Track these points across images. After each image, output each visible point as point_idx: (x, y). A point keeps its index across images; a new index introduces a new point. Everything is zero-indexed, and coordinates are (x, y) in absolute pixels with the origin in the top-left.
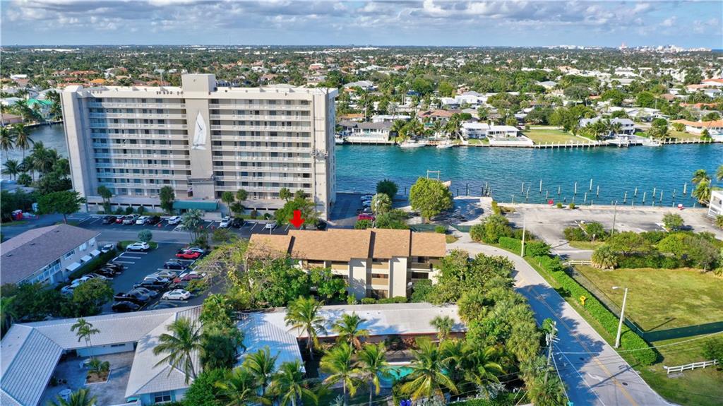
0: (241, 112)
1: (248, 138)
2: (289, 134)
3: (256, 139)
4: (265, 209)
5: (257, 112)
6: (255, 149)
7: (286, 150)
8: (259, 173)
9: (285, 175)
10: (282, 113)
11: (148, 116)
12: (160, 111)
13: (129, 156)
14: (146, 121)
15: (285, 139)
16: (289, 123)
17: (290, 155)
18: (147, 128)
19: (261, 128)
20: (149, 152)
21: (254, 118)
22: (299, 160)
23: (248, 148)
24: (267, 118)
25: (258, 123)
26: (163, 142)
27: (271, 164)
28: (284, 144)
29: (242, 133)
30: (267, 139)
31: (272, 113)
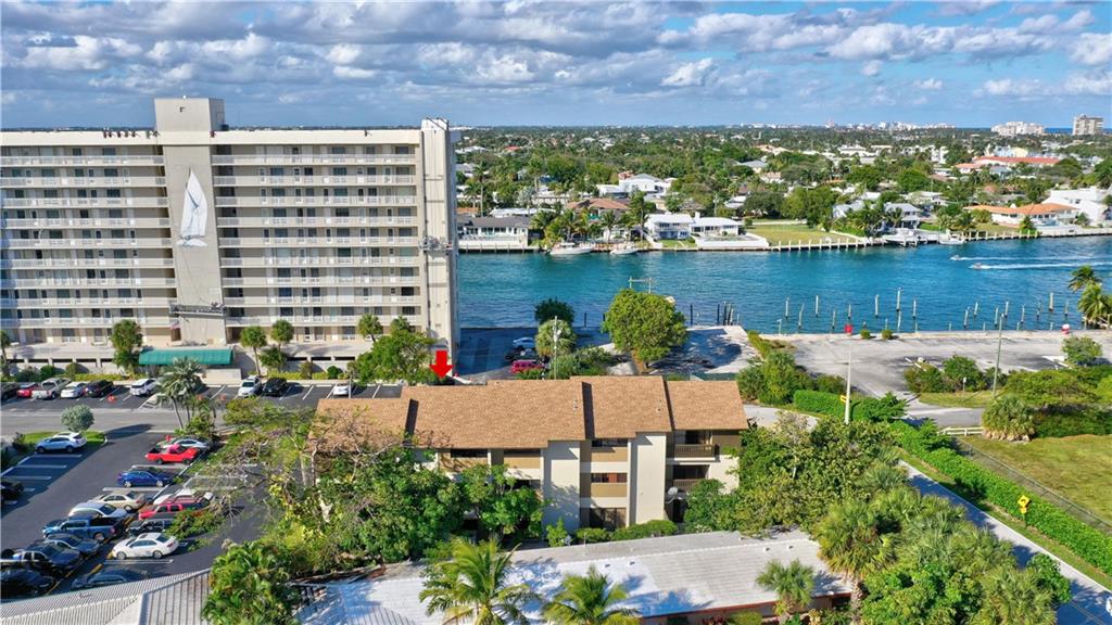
0: (276, 171)
1: (290, 222)
2: (374, 212)
3: (308, 222)
4: (329, 359)
5: (309, 171)
6: (305, 242)
7: (367, 242)
8: (314, 289)
9: (366, 291)
10: (359, 170)
11: (85, 182)
12: (111, 172)
13: (47, 263)
14: (82, 193)
15: (365, 222)
16: (373, 191)
17: (375, 252)
18: (83, 206)
19: (317, 201)
20: (89, 254)
21: (302, 181)
22: (393, 261)
23: (292, 242)
24: (328, 181)
25: (310, 191)
26: (118, 233)
27: (338, 272)
28: (363, 232)
29: (280, 212)
30: (330, 221)
31: (340, 171)
